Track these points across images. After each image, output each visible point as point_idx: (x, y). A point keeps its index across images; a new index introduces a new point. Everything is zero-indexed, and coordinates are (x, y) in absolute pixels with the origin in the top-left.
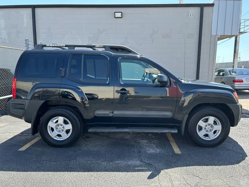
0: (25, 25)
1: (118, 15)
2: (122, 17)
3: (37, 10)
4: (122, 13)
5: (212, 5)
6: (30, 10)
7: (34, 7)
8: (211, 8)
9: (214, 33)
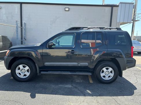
0: (16, 13)
1: (67, 9)
2: (69, 11)
3: (23, 5)
4: (69, 8)
5: (118, 6)
6: (19, 5)
7: (21, 3)
8: (117, 7)
9: (118, 21)
